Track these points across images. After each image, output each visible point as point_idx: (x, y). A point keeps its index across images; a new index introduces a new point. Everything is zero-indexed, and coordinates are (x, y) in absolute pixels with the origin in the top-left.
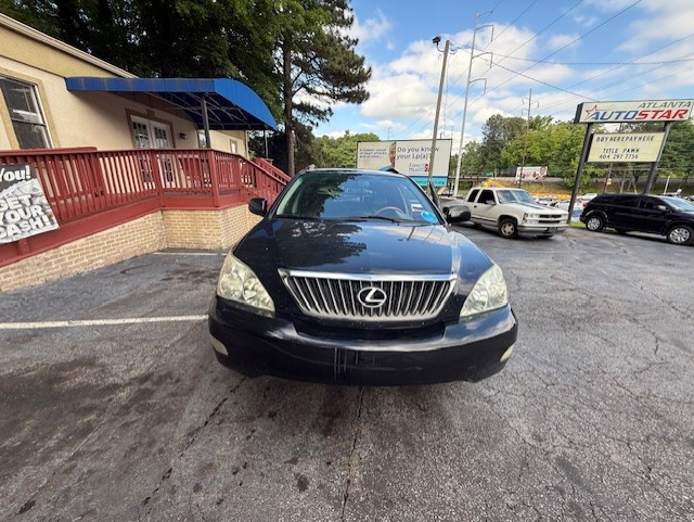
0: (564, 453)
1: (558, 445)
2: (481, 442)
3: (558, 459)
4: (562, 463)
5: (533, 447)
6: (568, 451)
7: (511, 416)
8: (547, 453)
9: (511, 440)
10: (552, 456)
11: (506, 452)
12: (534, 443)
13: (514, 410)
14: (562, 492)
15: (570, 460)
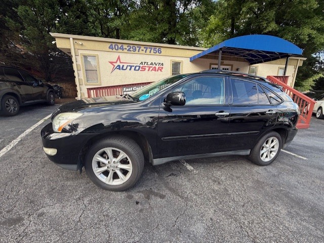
0: (23, 225)
1: (30, 224)
2: (54, 189)
3: (23, 219)
4: (19, 220)
5: (38, 210)
6: (23, 228)
7: (63, 206)
8: (30, 215)
9: (47, 201)
10: (26, 217)
11: (43, 196)
12: (40, 211)
13: (68, 210)
14: (8, 212)
15: (17, 226)
